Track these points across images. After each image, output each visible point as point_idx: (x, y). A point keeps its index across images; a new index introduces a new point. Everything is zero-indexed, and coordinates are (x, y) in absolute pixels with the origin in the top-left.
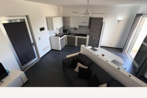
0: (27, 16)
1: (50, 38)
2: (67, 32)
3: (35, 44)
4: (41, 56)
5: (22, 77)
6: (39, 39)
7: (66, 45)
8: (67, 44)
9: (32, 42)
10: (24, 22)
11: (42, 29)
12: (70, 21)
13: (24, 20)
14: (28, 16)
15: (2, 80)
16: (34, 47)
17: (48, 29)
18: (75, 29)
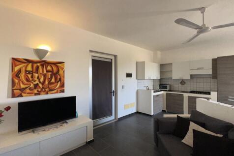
0: (115, 56)
1: (137, 92)
2: (166, 87)
3: (116, 92)
4: (120, 115)
5: (88, 127)
6: (123, 87)
7: (163, 111)
8: (165, 109)
9: (113, 89)
10: (111, 63)
11: (129, 75)
12: (172, 71)
13: (112, 59)
14: (117, 56)
15: (67, 121)
16: (113, 97)
17: (137, 78)
18: (183, 82)
